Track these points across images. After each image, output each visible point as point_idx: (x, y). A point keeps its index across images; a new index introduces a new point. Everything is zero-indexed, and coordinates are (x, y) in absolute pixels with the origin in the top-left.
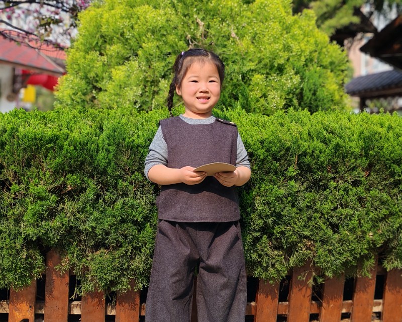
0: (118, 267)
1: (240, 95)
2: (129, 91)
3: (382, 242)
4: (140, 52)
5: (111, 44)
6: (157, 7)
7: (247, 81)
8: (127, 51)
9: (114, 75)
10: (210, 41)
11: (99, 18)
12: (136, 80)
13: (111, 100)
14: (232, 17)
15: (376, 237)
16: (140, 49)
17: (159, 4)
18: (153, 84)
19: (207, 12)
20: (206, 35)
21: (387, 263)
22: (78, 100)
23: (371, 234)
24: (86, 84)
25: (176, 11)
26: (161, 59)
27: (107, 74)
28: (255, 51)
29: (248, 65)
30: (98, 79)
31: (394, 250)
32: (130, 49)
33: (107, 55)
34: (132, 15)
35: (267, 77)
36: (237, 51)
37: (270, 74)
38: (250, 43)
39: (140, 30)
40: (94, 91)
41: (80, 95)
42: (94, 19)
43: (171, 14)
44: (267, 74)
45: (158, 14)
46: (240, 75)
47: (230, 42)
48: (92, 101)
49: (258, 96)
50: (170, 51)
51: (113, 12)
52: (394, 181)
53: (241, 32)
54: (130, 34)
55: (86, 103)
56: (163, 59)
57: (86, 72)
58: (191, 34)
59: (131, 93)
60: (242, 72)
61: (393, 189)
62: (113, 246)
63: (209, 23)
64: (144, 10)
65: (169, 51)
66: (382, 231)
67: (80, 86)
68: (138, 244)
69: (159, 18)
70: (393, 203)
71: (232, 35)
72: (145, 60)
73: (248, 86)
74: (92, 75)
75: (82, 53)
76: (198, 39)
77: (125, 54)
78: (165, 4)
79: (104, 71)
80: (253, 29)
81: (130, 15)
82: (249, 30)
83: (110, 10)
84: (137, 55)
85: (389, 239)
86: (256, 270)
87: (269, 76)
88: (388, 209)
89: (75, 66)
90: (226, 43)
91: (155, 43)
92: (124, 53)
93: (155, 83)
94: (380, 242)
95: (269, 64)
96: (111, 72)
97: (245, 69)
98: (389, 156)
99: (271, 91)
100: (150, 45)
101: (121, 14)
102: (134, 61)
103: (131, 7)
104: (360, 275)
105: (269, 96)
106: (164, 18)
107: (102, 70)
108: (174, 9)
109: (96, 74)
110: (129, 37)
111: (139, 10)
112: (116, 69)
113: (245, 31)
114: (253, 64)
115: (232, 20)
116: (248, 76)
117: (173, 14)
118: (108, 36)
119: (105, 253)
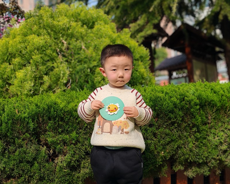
1: (89, 81)
2: (26, 84)
3: (169, 156)
4: (31, 61)
5: (15, 58)
6: (40, 35)
7: (93, 72)
8: (24, 61)
9: (17, 76)
10: (71, 52)
11: (7, 44)
12: (30, 77)
13: (17, 90)
14: (82, 37)
15: (166, 154)
16: (31, 59)
17: (41, 33)
18: (40, 78)
19: (68, 35)
20: (68, 49)
21: (175, 167)
23: (163, 153)
24: (2, 82)
25: (50, 36)
26: (44, 64)
27: (14, 75)
28: (96, 55)
29: (93, 63)
30: (8, 78)
31: (177, 160)
32: (26, 60)
33: (13, 64)
36: (86, 56)
38: (93, 51)
39: (31, 49)
40: (7, 86)
42: (5, 45)
43: (47, 38)
45: (40, 39)
46: (89, 69)
47: (82, 51)
48: (7, 91)
49: (99, 80)
50: (48, 59)
51: (15, 40)
52: (171, 122)
53: (88, 45)
54: (25, 52)
55: (3, 93)
57: (2, 75)
58: (59, 49)
59: (28, 85)
61: (172, 126)
62: (17, 177)
63: (69, 42)
64: (32, 37)
66: (169, 150)
68: (31, 174)
69: (41, 41)
70: (173, 134)
71: (83, 47)
72: (35, 66)
73: (94, 75)
74: (5, 76)
77: (23, 63)
78: (44, 33)
79: (12, 74)
80: (94, 43)
81: (24, 41)
82: (92, 43)
83: (13, 39)
84: (30, 63)
85: (173, 155)
88: (170, 138)
90: (79, 52)
91: (39, 55)
93: (41, 78)
94: (168, 157)
96: (16, 74)
97: (91, 66)
98: (167, 109)
100: (36, 57)
101: (19, 40)
102: (28, 66)
103: (25, 36)
104: (160, 176)
106: (44, 41)
107: (11, 73)
108: (49, 35)
109: (8, 75)
110: (24, 53)
111: (29, 38)
112: (18, 72)
113: (90, 45)
114: (95, 62)
115: (82, 39)
116: (93, 70)
117: (49, 38)
118: (13, 53)
119: (13, 181)
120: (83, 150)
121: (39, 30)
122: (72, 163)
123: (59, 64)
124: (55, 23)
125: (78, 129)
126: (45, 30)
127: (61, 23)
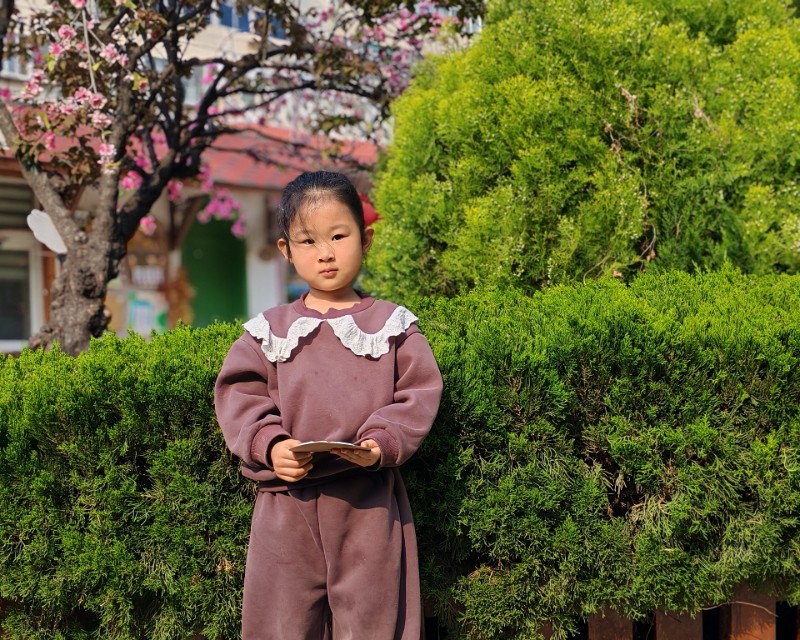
0: (517, 601)
1: (724, 232)
4: (515, 168)
5: (456, 158)
6: (541, 75)
7: (735, 201)
8: (489, 167)
9: (468, 218)
10: (651, 130)
11: (430, 109)
12: (512, 223)
13: (466, 265)
14: (692, 76)
16: (515, 160)
17: (544, 68)
18: (545, 226)
19: (641, 73)
20: (642, 120)
22: (404, 270)
24: (415, 238)
25: (579, 77)
26: (556, 176)
27: (455, 214)
28: (746, 138)
29: (734, 169)
30: (437, 226)
32: (495, 163)
33: (451, 178)
34: (492, 97)
35: (776, 189)
36: (709, 144)
37: (783, 183)
38: (734, 124)
39: (512, 125)
40: (432, 251)
41: (407, 261)
42: (422, 112)
43: (568, 86)
44: (777, 182)
45: (544, 89)
46: (721, 192)
47: (694, 128)
49: (761, 230)
50: (573, 158)
51: (456, 94)
53: (713, 103)
54: (493, 135)
55: (419, 274)
56: (560, 176)
57: (415, 213)
58: (613, 122)
59: (505, 248)
60: (724, 183)
62: (503, 561)
63: (646, 94)
64: (516, 85)
65: (571, 159)
67: (405, 244)
68: (552, 555)
69: (546, 98)
71: (696, 114)
72: (526, 183)
73: (739, 212)
74: (426, 219)
75: (404, 180)
76: (627, 129)
77: (486, 174)
78: (555, 67)
79: (448, 211)
80: (738, 94)
81: (489, 98)
82: (728, 97)
83: (451, 91)
84: (508, 173)
86: (792, 591)
87: (781, 186)
89: (393, 206)
90: (684, 130)
91: (542, 147)
92: (482, 173)
93: (548, 224)
95: (778, 164)
96: (462, 210)
97: (729, 179)
99: (788, 216)
100: (533, 153)
101: (471, 97)
102: (504, 185)
103: (490, 82)
105: (785, 228)
106: (557, 96)
107: (444, 209)
108: (573, 76)
109: (433, 216)
110: (491, 140)
111: (506, 86)
112: (470, 205)
113: (721, 101)
114: (744, 166)
115: (692, 82)
116: (737, 192)
117: (572, 87)
118: (450, 143)
119: (489, 574)
120: (733, 484)
121: (538, 56)
122: (695, 525)
123: (611, 174)
124: (594, 30)
125: (716, 408)
126: (558, 57)
127: (614, 30)
